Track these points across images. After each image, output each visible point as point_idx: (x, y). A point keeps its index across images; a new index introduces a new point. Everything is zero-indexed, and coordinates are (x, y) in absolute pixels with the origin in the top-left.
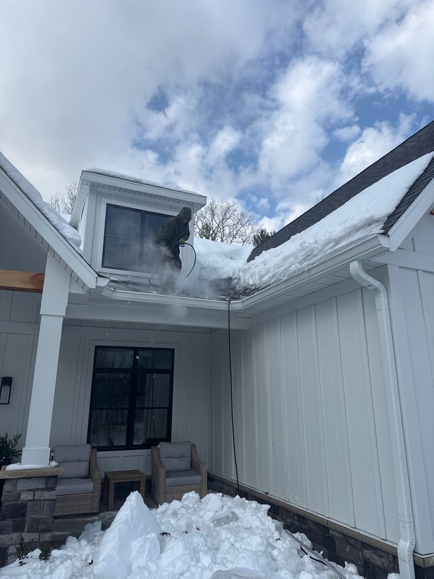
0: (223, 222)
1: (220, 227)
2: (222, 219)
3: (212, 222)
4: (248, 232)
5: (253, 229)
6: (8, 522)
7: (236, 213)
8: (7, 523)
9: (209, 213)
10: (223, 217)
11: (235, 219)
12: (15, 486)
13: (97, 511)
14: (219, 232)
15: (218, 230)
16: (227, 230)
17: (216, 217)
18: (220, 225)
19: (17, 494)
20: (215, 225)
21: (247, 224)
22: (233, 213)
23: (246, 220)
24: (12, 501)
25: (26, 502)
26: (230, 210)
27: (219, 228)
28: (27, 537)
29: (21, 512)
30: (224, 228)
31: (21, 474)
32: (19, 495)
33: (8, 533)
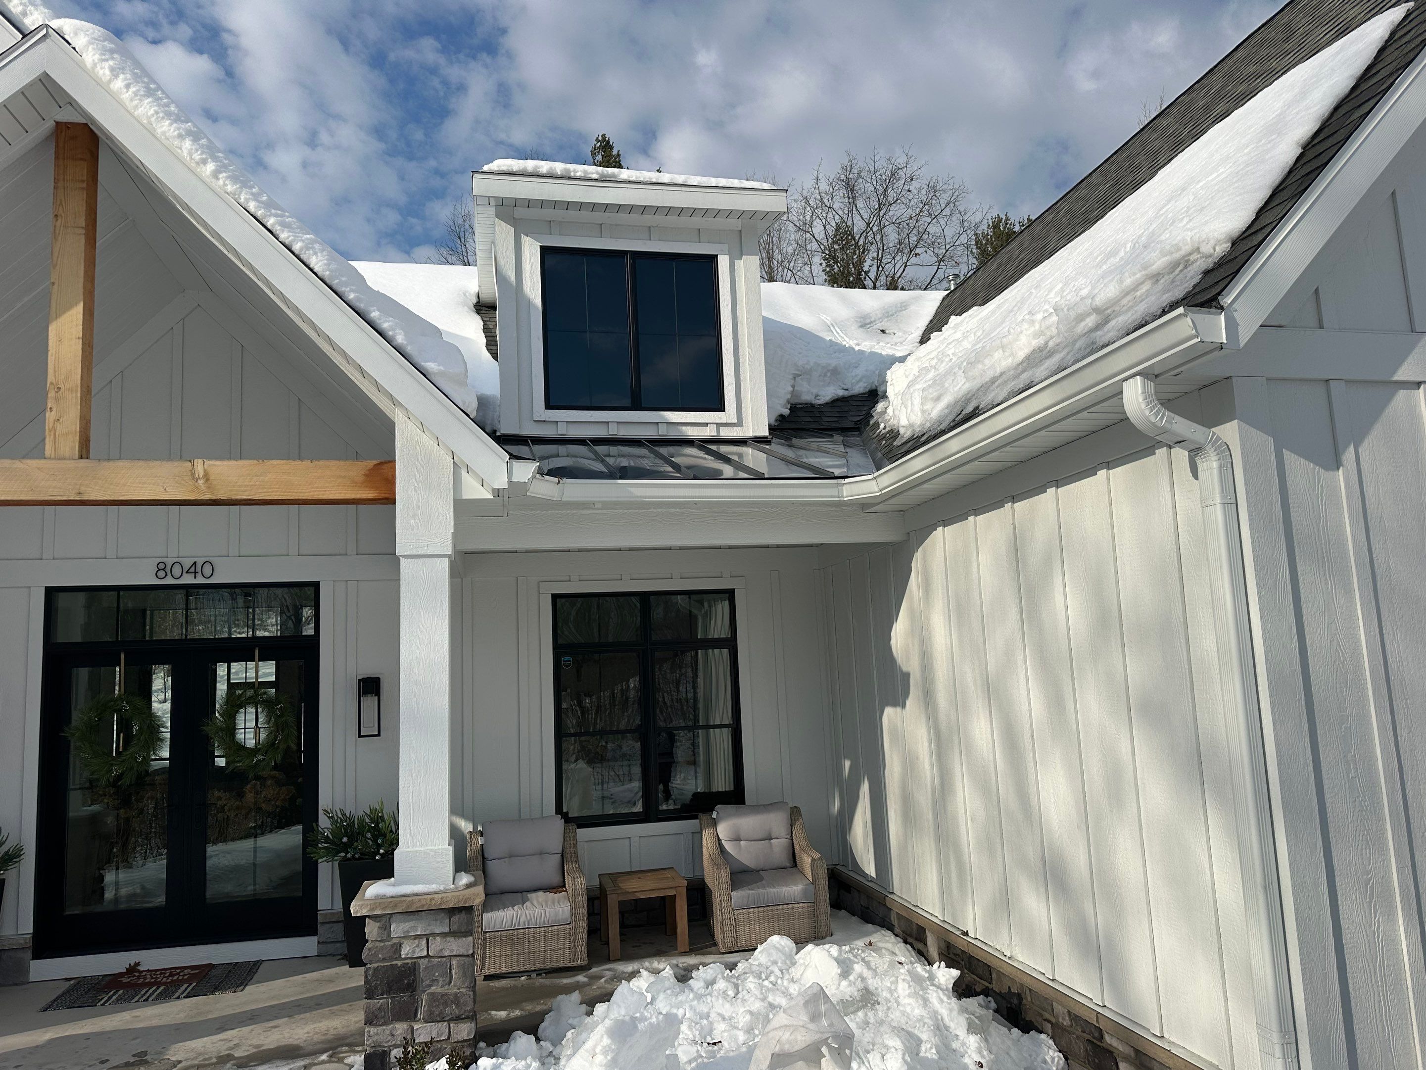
0: (881, 215)
1: (871, 229)
2: (877, 207)
3: (850, 218)
4: (950, 232)
5: (965, 224)
6: (381, 1001)
7: (914, 185)
8: (379, 1004)
9: (842, 195)
10: (879, 199)
11: (912, 202)
12: (386, 928)
13: (585, 963)
14: (872, 244)
15: (866, 237)
16: (892, 237)
17: (860, 204)
18: (873, 222)
19: (393, 946)
20: (859, 226)
21: (947, 211)
22: (906, 187)
23: (943, 203)
24: (384, 960)
25: (413, 960)
26: (899, 180)
27: (871, 232)
28: (424, 1032)
29: (406, 981)
30: (885, 230)
31: (396, 906)
32: (398, 947)
33: (385, 1024)
